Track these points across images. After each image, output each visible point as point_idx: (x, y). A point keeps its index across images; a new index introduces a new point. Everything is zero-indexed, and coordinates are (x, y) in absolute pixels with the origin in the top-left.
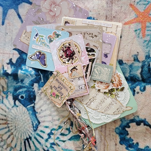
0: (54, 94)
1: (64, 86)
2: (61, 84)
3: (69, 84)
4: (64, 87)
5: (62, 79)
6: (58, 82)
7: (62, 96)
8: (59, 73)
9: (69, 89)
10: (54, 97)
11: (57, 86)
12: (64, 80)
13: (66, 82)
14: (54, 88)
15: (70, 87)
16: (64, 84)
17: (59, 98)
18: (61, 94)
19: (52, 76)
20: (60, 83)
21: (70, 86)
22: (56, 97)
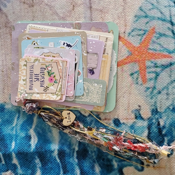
1: (31, 73)
2: (31, 79)
3: (23, 70)
4: (32, 73)
5: (25, 82)
6: (32, 86)
8: (20, 92)
9: (29, 65)
10: (54, 77)
11: (38, 83)
12: (24, 80)
13: (24, 76)
14: (43, 85)
15: (26, 65)
16: (29, 76)
19: (30, 98)
20: (30, 82)
21: (25, 67)
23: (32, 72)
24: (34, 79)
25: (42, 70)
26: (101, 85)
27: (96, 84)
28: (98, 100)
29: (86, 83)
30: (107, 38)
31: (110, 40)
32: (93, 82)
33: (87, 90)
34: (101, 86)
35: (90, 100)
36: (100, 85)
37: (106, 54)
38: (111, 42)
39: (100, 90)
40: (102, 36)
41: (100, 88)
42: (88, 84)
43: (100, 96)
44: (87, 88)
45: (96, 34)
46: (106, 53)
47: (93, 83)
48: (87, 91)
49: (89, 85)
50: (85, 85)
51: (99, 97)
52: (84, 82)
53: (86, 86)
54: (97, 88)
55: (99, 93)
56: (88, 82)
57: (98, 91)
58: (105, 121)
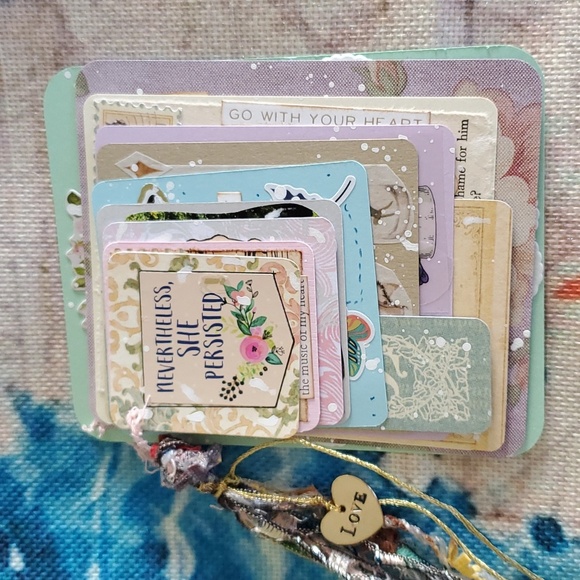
0: (254, 349)
1: (160, 320)
2: (164, 346)
3: (125, 304)
4: (167, 320)
5: (136, 358)
6: (168, 374)
7: (224, 295)
8: (119, 400)
9: (149, 283)
10: (266, 336)
11: (194, 364)
12: (131, 349)
13: (131, 331)
14: (218, 372)
15: (135, 284)
16: (151, 331)
17: (244, 301)
18: (216, 305)
19: (166, 427)
20: (161, 358)
21: (133, 293)
22: (254, 323)
23: (163, 313)
24: (175, 346)
25: (208, 305)
26: (464, 342)
27: (441, 342)
28: (460, 408)
29: (393, 338)
30: (465, 123)
31: (481, 131)
32: (426, 332)
33: (401, 369)
34: (467, 347)
35: (425, 409)
36: (458, 341)
37: (468, 198)
38: (490, 138)
39: (465, 366)
40: (442, 112)
41: (461, 353)
42: (403, 341)
43: (466, 389)
44: (402, 359)
45: (411, 110)
46: (468, 190)
47: (427, 336)
48: (405, 374)
49: (409, 345)
50: (391, 349)
51: (463, 393)
52: (385, 337)
53: (394, 352)
54: (449, 358)
55: (460, 375)
56: (402, 334)
57: (455, 368)
58: (495, 523)
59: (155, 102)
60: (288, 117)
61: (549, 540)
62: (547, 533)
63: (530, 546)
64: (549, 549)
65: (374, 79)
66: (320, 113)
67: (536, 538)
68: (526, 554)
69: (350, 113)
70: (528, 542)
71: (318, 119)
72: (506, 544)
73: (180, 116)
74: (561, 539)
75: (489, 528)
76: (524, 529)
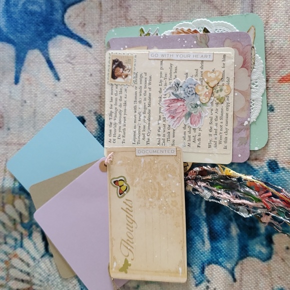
58: (255, 162)
59: (128, 52)
60: (169, 55)
61: (274, 168)
62: (273, 166)
63: (267, 171)
64: (274, 172)
65: (199, 39)
66: (179, 54)
67: (269, 167)
68: (265, 173)
69: (189, 54)
70: (266, 169)
71: (179, 56)
72: (259, 170)
73: (136, 56)
74: (278, 168)
75: (253, 164)
76: (265, 164)
